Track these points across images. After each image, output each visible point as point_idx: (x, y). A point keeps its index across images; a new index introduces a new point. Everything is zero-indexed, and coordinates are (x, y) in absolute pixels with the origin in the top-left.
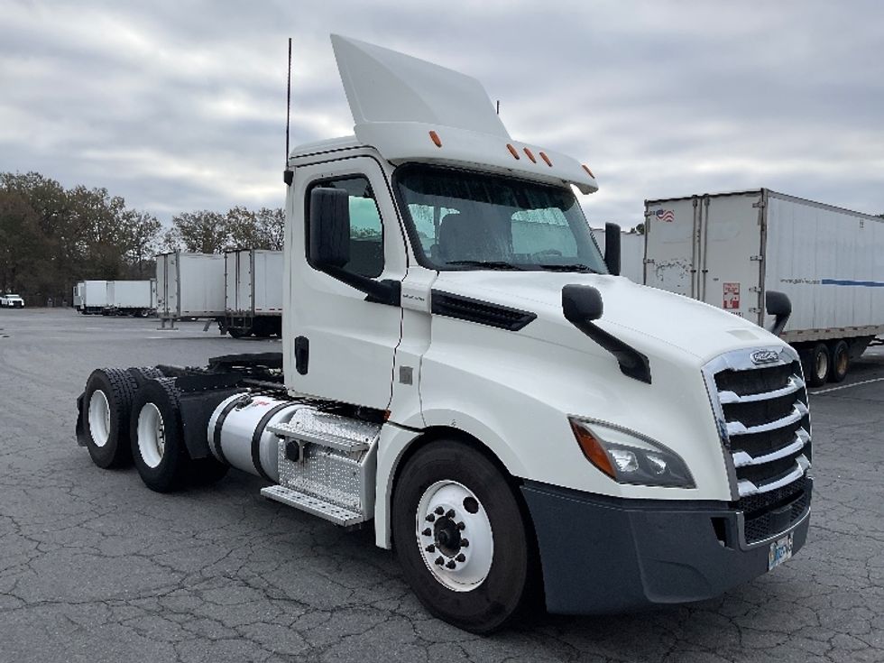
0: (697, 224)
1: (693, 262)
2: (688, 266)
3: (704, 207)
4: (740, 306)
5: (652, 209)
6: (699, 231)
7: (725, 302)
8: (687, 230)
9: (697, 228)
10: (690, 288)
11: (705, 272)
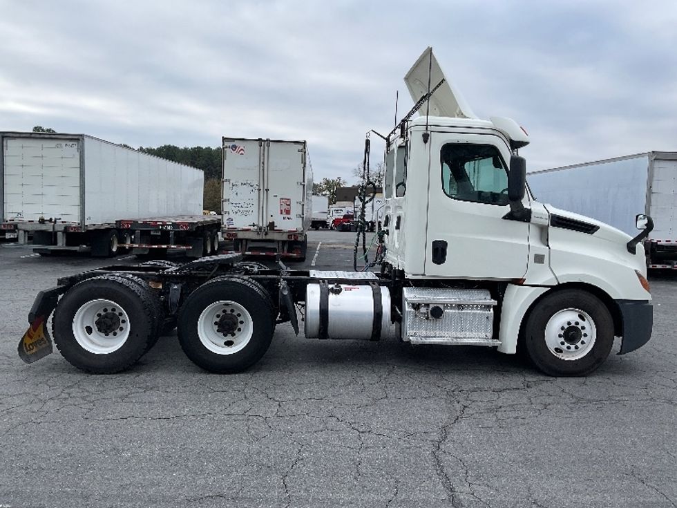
0: (262, 158)
1: (259, 183)
2: (255, 186)
3: (266, 147)
4: (291, 213)
5: (227, 144)
6: (263, 163)
7: (281, 211)
8: (254, 161)
9: (262, 161)
10: (257, 201)
11: (267, 190)
